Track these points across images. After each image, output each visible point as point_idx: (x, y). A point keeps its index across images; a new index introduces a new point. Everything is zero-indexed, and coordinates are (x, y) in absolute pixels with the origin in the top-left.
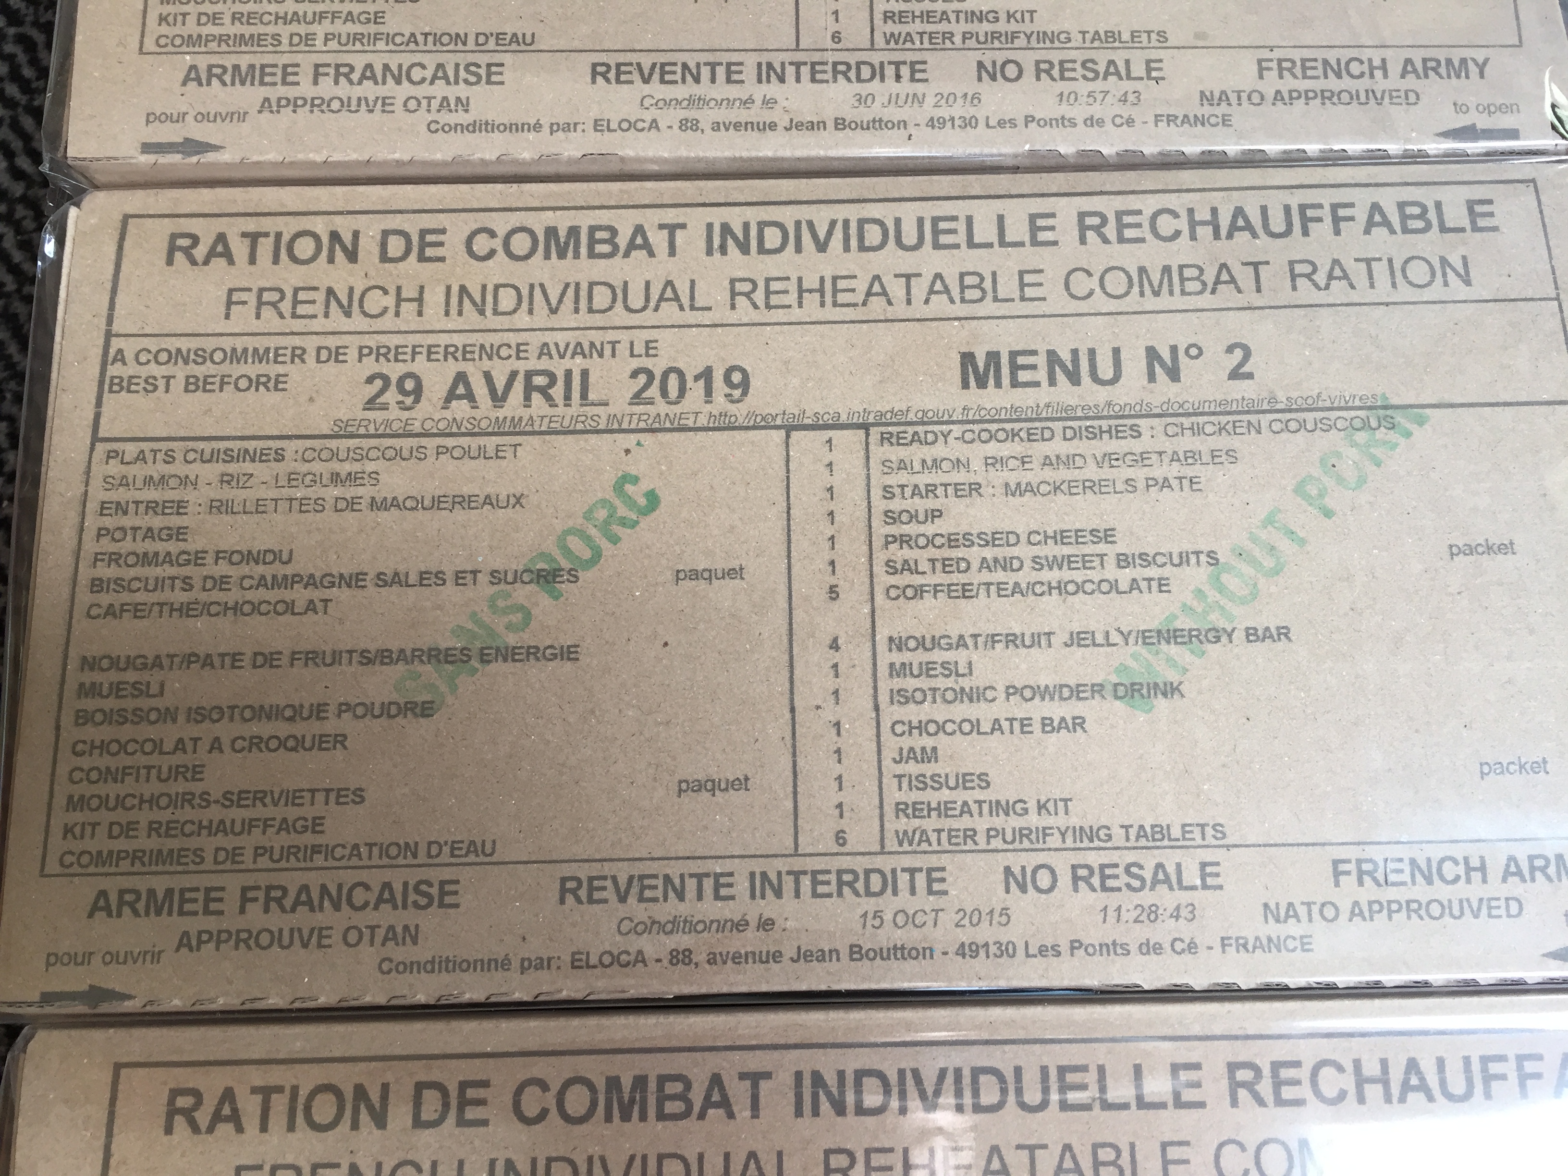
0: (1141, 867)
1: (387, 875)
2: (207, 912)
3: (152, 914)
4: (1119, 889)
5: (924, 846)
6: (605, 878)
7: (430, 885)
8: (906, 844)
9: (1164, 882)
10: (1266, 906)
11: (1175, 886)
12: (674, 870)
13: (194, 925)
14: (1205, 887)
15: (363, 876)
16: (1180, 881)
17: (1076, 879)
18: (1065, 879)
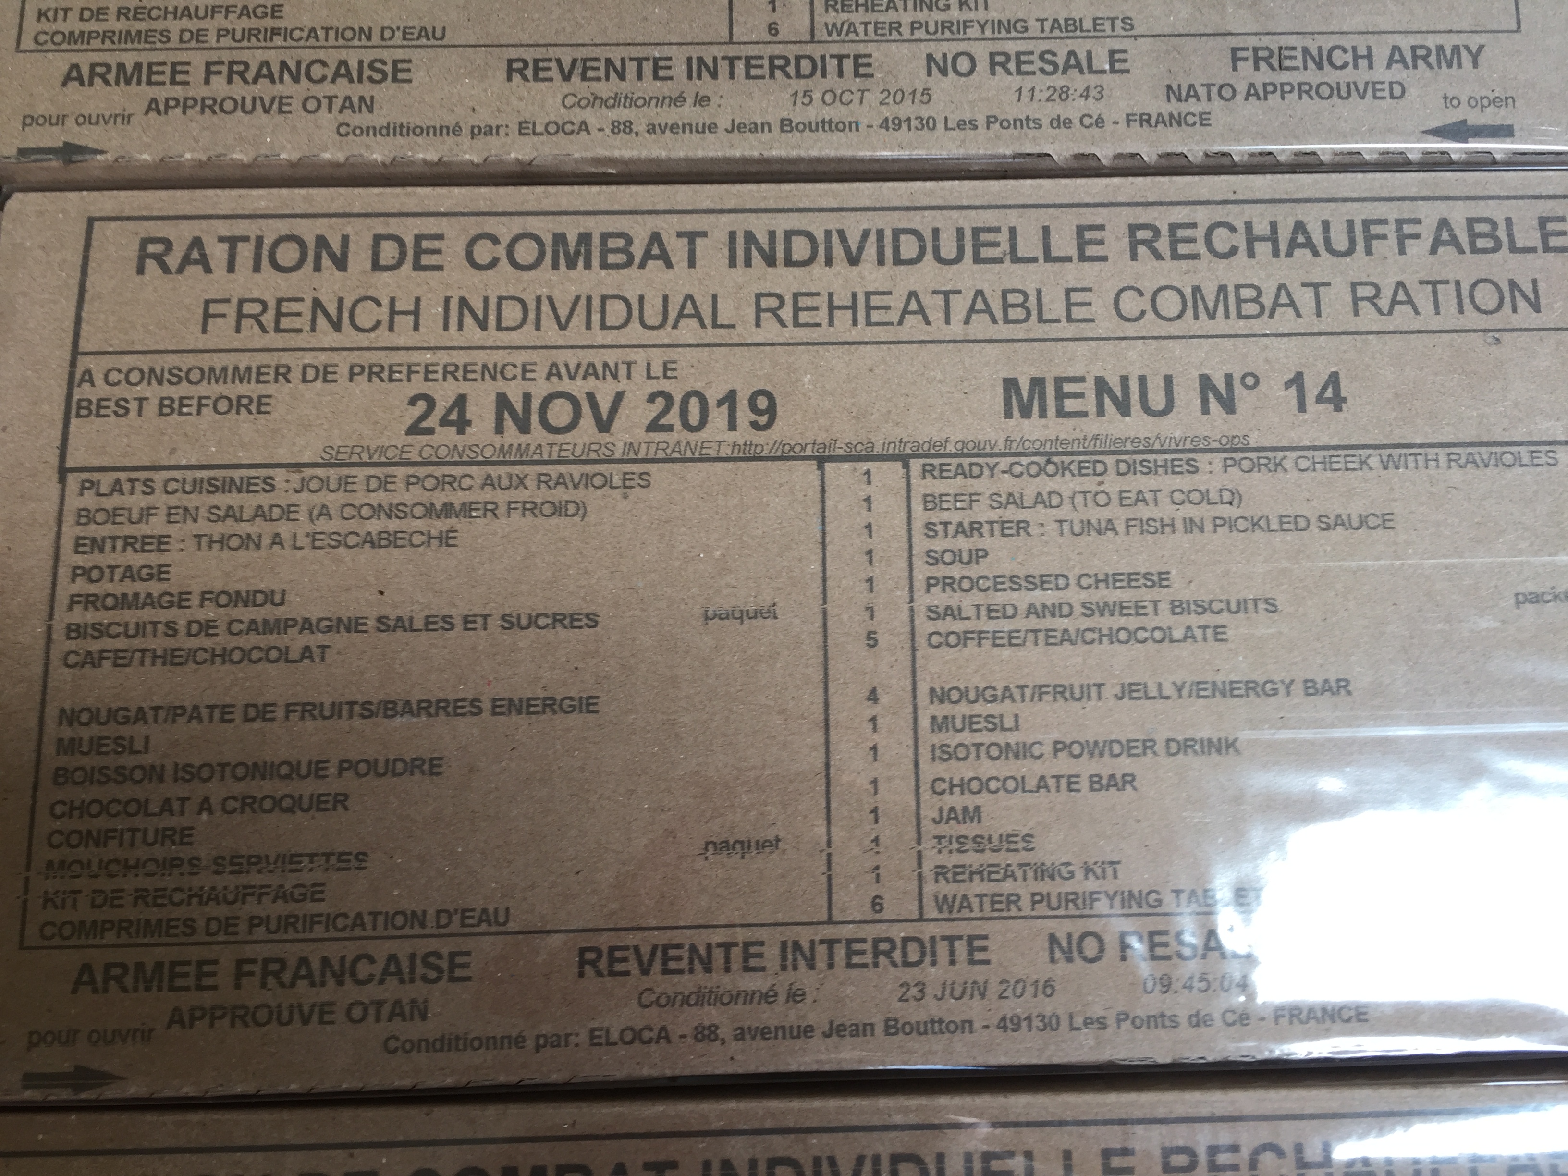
0: (1054, 54)
1: (343, 54)
2: (173, 82)
3: (122, 83)
4: (1034, 73)
5: (852, 36)
6: (550, 60)
7: (384, 63)
8: (835, 34)
9: (1075, 67)
10: (1169, 87)
11: (1086, 70)
12: (616, 55)
13: (161, 93)
14: (1113, 70)
15: (321, 54)
16: (1090, 65)
17: (993, 64)
18: (983, 65)
